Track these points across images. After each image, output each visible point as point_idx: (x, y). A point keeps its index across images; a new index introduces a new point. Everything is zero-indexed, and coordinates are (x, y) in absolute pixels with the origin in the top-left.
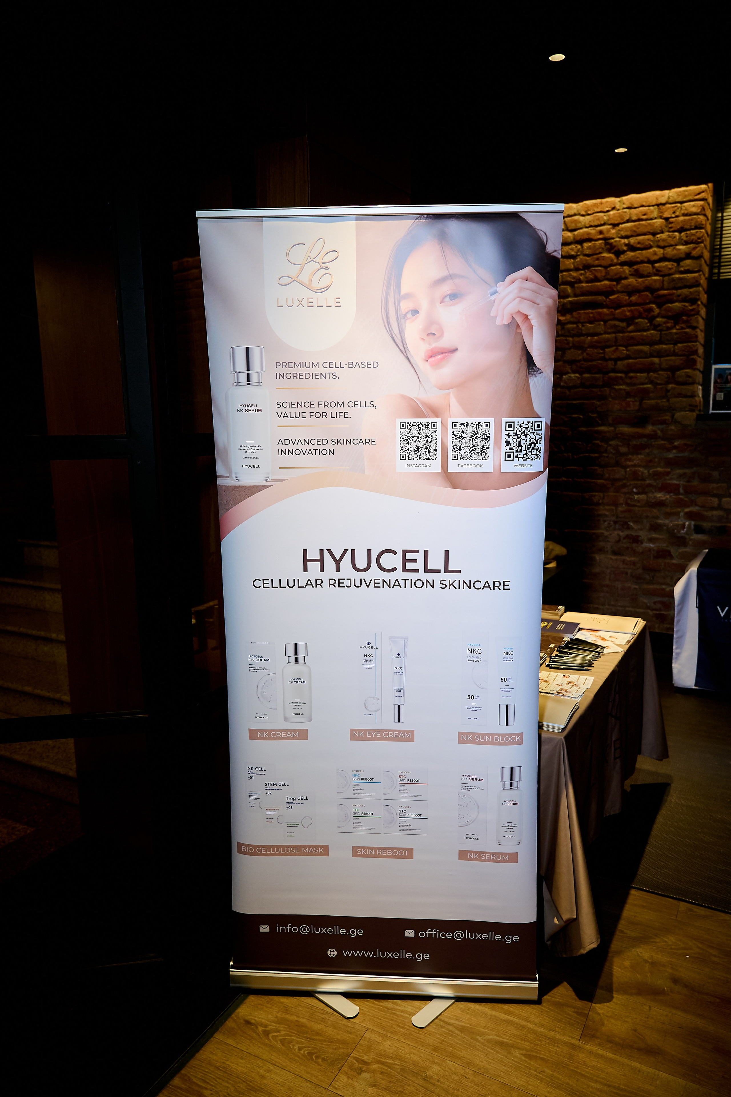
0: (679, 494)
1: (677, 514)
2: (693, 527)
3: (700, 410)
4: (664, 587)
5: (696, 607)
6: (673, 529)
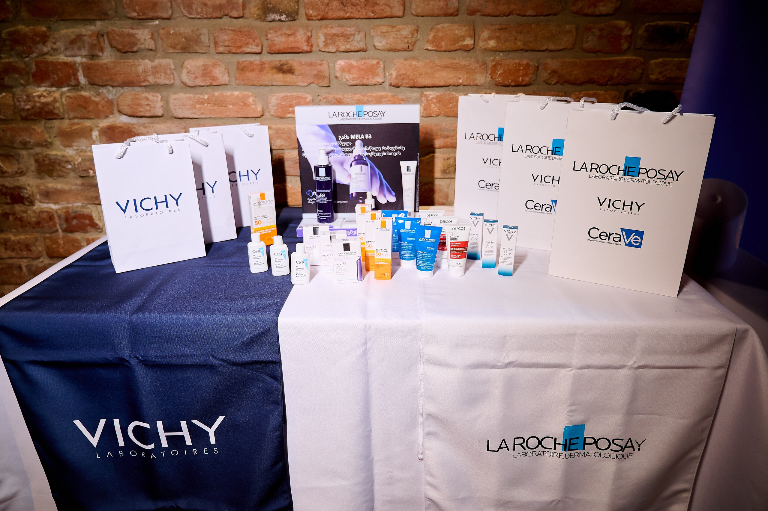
1: (87, 134)
6: (85, 168)
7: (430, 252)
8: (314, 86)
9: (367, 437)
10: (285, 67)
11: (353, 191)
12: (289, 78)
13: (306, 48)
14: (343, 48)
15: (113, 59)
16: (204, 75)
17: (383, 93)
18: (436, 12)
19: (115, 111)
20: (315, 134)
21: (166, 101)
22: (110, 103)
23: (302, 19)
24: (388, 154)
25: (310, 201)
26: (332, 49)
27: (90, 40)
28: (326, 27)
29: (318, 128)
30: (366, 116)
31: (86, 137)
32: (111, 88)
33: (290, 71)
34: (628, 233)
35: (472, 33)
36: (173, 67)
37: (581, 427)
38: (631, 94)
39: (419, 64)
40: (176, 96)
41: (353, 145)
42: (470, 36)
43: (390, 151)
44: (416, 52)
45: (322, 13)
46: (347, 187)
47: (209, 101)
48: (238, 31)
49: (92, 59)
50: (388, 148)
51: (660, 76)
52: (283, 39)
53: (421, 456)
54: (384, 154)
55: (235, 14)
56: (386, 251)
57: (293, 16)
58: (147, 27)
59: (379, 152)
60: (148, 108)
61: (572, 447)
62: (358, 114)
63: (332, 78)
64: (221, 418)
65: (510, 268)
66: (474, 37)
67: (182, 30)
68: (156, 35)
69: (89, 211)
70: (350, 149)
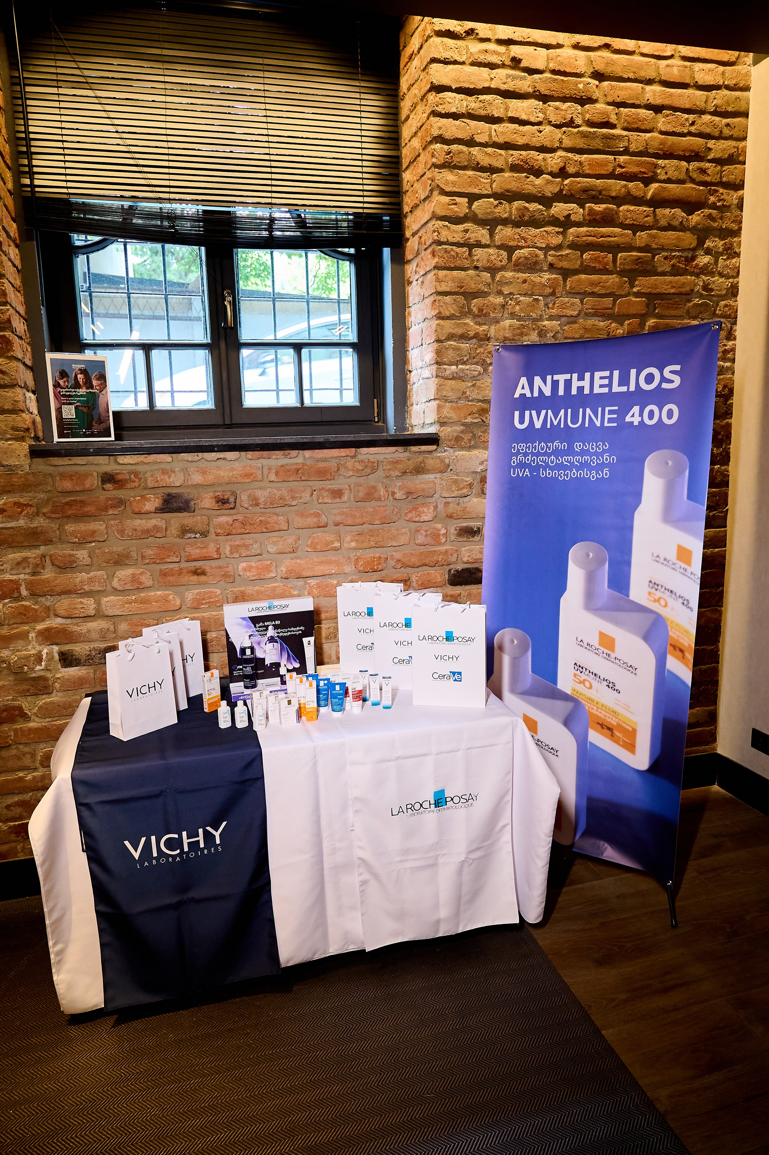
0: (20, 598)
1: (24, 636)
2: (57, 657)
3: (36, 438)
4: (21, 774)
5: (83, 850)
6: (20, 666)
7: (340, 699)
8: (222, 582)
9: (318, 822)
10: (199, 571)
11: (267, 662)
12: (202, 578)
13: (215, 556)
14: (244, 554)
15: (53, 575)
16: (133, 581)
17: (276, 584)
18: (312, 526)
19: (52, 615)
20: (239, 624)
21: (98, 603)
22: (48, 609)
23: (212, 536)
24: (292, 633)
25: (235, 673)
26: (236, 555)
27: (34, 561)
28: (231, 540)
29: (241, 620)
30: (276, 609)
31: (23, 639)
32: (49, 597)
33: (204, 573)
34: (454, 673)
35: (338, 539)
36: (105, 577)
37: (442, 791)
38: (452, 571)
39: (302, 562)
40: (108, 599)
41: (267, 629)
42: (338, 541)
43: (294, 631)
44: (299, 553)
45: (227, 531)
46: (264, 659)
47: (136, 601)
48: (161, 547)
49: (33, 575)
50: (292, 629)
51: (469, 558)
52: (198, 551)
53: (352, 829)
54: (289, 633)
55: (159, 535)
56: (313, 702)
57: (205, 534)
58: (84, 549)
59: (286, 633)
60: (82, 610)
61: (440, 805)
62: (269, 608)
63: (236, 575)
64: (224, 823)
65: (389, 703)
66: (339, 541)
67: (115, 549)
68: (92, 553)
69: (20, 703)
70: (264, 633)
